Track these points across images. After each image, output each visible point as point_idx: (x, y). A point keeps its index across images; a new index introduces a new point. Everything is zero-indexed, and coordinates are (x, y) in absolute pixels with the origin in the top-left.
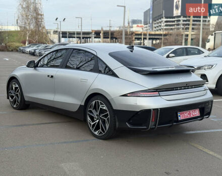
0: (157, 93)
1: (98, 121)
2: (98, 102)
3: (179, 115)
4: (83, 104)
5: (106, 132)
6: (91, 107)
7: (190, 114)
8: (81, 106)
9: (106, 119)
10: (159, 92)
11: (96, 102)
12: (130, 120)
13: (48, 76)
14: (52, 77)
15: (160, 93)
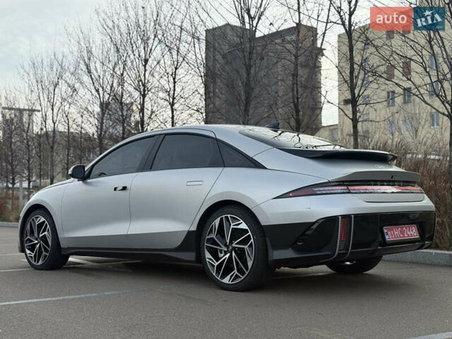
0: (346, 188)
1: (228, 256)
2: (227, 218)
3: (386, 231)
4: (194, 228)
5: (247, 273)
6: (211, 232)
7: (402, 232)
8: (189, 233)
9: (246, 247)
10: (347, 185)
11: (222, 219)
12: (295, 243)
13: (115, 189)
14: (124, 188)
15: (350, 188)
